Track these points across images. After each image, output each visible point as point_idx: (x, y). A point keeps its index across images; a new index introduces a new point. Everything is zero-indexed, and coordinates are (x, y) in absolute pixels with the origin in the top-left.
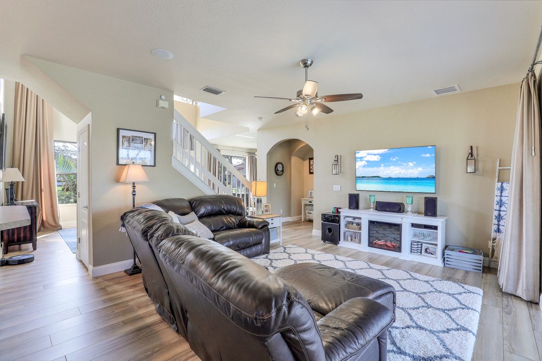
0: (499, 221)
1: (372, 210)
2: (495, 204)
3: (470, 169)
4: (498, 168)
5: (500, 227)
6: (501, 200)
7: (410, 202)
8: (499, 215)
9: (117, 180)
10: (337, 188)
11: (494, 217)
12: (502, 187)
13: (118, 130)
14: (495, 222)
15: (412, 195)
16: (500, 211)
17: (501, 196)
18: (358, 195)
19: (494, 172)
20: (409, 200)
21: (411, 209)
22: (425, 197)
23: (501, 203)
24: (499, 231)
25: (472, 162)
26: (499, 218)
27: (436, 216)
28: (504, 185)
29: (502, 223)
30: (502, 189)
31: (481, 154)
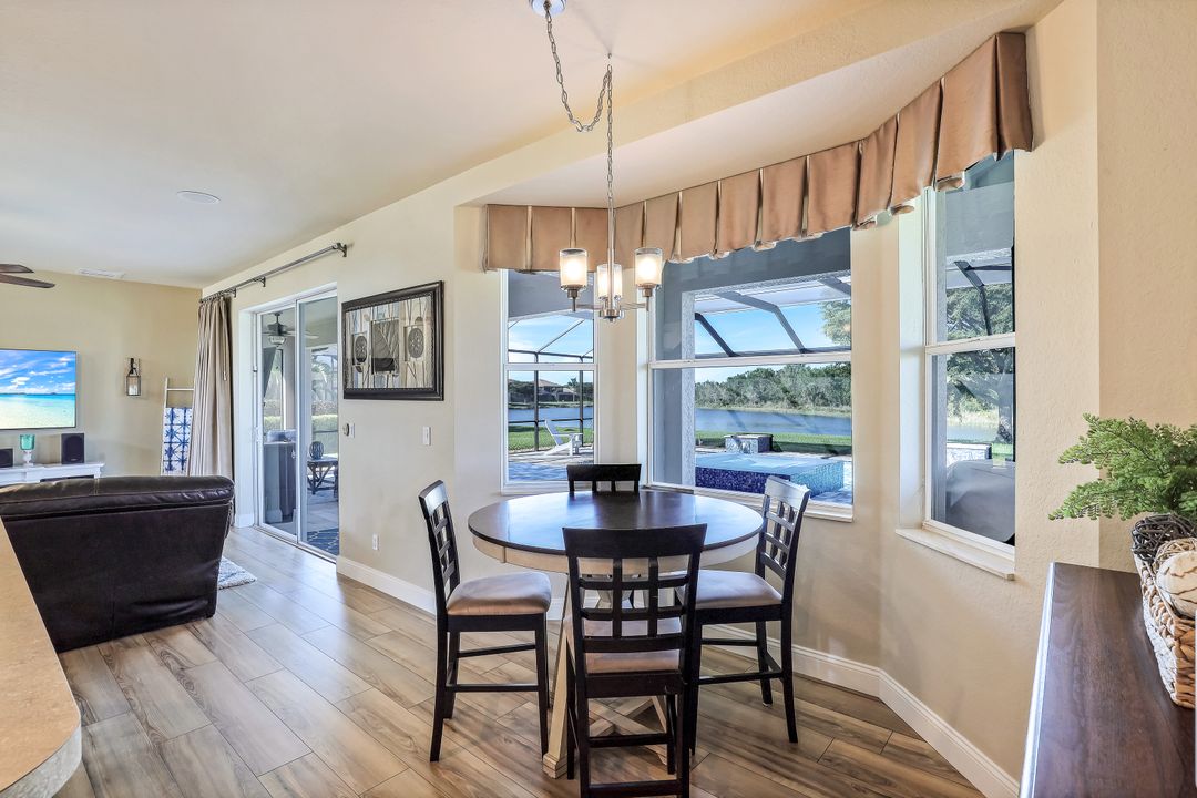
0: (170, 456)
2: (164, 435)
3: (133, 391)
4: (166, 390)
5: (172, 463)
6: (171, 430)
7: (30, 446)
8: (171, 448)
11: (164, 452)
12: (172, 413)
14: (167, 458)
15: (31, 433)
16: (170, 443)
19: (161, 395)
20: (26, 442)
21: (28, 457)
22: (63, 435)
23: (171, 434)
24: (170, 468)
25: (134, 380)
26: (170, 452)
27: (83, 462)
28: (175, 410)
29: (174, 457)
30: (172, 416)
31: (144, 370)
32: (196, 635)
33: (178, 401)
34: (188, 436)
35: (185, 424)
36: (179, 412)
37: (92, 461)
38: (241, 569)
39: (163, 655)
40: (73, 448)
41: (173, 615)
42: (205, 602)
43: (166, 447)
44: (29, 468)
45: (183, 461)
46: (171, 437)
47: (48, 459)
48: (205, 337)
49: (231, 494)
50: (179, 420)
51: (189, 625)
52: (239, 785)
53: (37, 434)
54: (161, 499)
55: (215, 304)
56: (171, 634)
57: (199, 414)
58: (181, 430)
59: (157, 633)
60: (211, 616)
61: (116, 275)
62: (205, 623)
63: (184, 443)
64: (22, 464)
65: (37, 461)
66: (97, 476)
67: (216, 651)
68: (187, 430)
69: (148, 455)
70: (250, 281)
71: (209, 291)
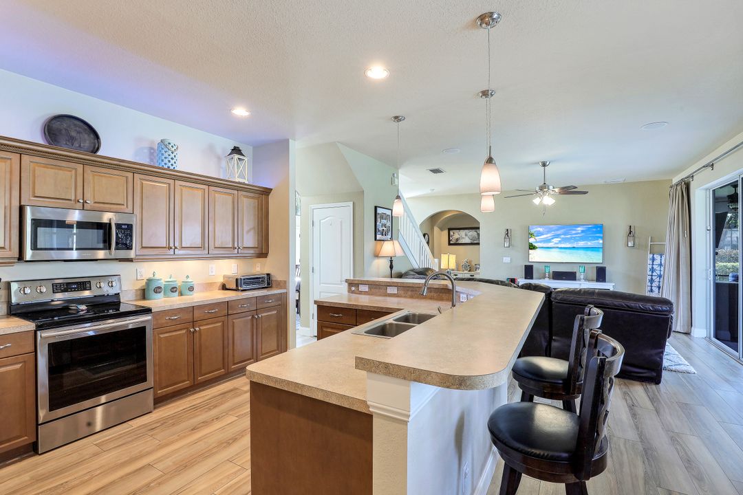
0: (651, 284)
1: (547, 279)
2: (648, 270)
3: (631, 244)
4: (650, 243)
5: (653, 288)
6: (653, 268)
8: (652, 279)
9: (377, 256)
10: (507, 260)
11: (648, 281)
12: (653, 257)
13: (376, 208)
14: (649, 284)
15: (584, 265)
16: (652, 276)
17: (653, 264)
18: (532, 266)
19: (647, 247)
20: (582, 270)
21: (582, 277)
22: (597, 267)
23: (653, 270)
24: (652, 291)
25: (631, 238)
26: (652, 281)
27: (605, 282)
28: (655, 256)
29: (654, 284)
30: (653, 260)
31: (637, 233)
32: (646, 391)
33: (656, 250)
34: (662, 273)
35: (661, 265)
36: (657, 257)
37: (610, 282)
38: (686, 363)
39: (625, 393)
40: (601, 274)
41: (635, 374)
42: (655, 374)
43: (649, 278)
44: (582, 282)
45: (659, 288)
46: (653, 272)
47: (590, 279)
48: (672, 209)
49: (671, 311)
50: (657, 262)
51: (644, 384)
52: (645, 484)
53: (586, 266)
54: (627, 305)
55: (679, 188)
56: (632, 384)
57: (669, 259)
58: (658, 269)
59: (626, 381)
60: (658, 384)
61: (621, 180)
62: (654, 387)
63: (660, 276)
64: (579, 280)
65: (587, 279)
66: (612, 289)
67: (655, 405)
68: (662, 268)
69: (639, 282)
70: (702, 168)
71: (675, 180)
